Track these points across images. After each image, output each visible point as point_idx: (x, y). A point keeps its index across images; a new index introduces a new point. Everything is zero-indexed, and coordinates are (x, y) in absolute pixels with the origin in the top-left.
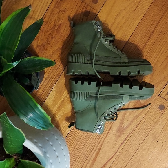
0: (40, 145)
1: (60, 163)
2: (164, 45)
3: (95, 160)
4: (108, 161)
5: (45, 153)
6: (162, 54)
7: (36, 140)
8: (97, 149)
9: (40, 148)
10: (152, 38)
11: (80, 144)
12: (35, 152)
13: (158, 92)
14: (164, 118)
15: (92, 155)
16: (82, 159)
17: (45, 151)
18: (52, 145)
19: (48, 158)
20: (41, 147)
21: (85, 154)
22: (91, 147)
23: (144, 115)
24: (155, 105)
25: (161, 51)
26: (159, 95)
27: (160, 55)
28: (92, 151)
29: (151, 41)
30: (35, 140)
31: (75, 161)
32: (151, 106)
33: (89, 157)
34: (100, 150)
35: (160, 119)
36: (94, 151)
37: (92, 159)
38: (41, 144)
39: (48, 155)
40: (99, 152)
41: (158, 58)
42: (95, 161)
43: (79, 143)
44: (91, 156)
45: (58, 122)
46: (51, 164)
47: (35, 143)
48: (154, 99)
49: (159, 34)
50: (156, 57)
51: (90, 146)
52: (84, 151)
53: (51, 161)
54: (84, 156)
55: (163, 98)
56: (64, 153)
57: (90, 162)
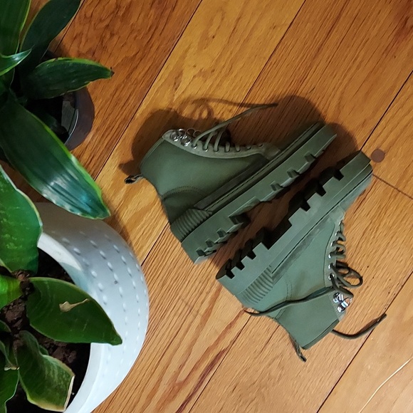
0: (76, 250)
1: (121, 296)
2: (364, 45)
3: (208, 313)
4: (238, 317)
5: (86, 267)
6: (358, 68)
7: (68, 239)
8: (214, 289)
9: (76, 255)
11: (175, 278)
12: (64, 264)
14: (365, 212)
15: (202, 303)
16: (180, 311)
17: (88, 263)
18: (104, 258)
19: (94, 277)
20: (78, 254)
21: (186, 300)
22: (201, 284)
25: (356, 59)
27: (354, 68)
28: (201, 294)
29: (335, 37)
30: (65, 239)
31: (162, 317)
33: (196, 308)
34: (219, 290)
35: (356, 217)
36: (208, 293)
37: (202, 311)
38: (78, 247)
39: (93, 273)
40: (218, 295)
42: (209, 315)
43: (173, 274)
44: (200, 305)
45: (124, 227)
46: (101, 290)
47: (66, 245)
49: (351, 22)
50: (345, 76)
51: (197, 283)
52: (184, 294)
53: (100, 285)
54: (184, 304)
56: (134, 283)
57: (198, 320)
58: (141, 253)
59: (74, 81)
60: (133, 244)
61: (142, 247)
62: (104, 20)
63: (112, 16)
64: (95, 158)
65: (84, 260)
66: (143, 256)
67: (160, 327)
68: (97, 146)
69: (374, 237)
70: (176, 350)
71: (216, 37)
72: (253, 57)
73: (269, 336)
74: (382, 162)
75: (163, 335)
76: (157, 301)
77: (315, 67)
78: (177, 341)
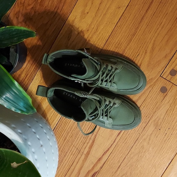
0: (19, 131)
1: (44, 153)
2: (165, 17)
3: (88, 153)
4: (103, 155)
5: (25, 140)
6: (163, 27)
7: (15, 125)
8: (91, 141)
9: (20, 134)
10: (151, 9)
11: (71, 136)
12: (12, 139)
13: (159, 72)
14: (166, 102)
15: (85, 148)
16: (74, 153)
17: (26, 138)
18: (35, 133)
19: (30, 146)
20: (21, 133)
21: (77, 147)
22: (84, 139)
23: (143, 99)
24: (156, 87)
25: (161, 23)
26: (160, 76)
27: (160, 29)
28: (84, 144)
29: (150, 12)
30: (13, 126)
31: (65, 156)
32: (152, 89)
33: (82, 151)
34: (93, 142)
35: (163, 103)
36: (88, 143)
37: (85, 152)
38: (20, 129)
39: (29, 143)
40: (93, 144)
41: (158, 32)
42: (89, 155)
43: (69, 134)
44: (83, 149)
46: (34, 153)
47: (14, 129)
48: (155, 81)
49: (158, 4)
50: (156, 32)
51: (82, 138)
52: (76, 144)
53: (33, 150)
54: (76, 149)
55: (165, 79)
56: (51, 144)
57: (83, 156)
58: (53, 124)
59: (15, 39)
60: (49, 119)
61: (53, 121)
62: (31, 5)
63: (35, 2)
64: (28, 76)
65: (24, 136)
66: (54, 125)
67: (64, 161)
68: (29, 70)
69: (172, 114)
70: (72, 173)
71: (89, 13)
72: (109, 23)
73: (119, 164)
74: (175, 76)
75: (66, 165)
76: (62, 148)
77: (140, 28)
78: (72, 168)
